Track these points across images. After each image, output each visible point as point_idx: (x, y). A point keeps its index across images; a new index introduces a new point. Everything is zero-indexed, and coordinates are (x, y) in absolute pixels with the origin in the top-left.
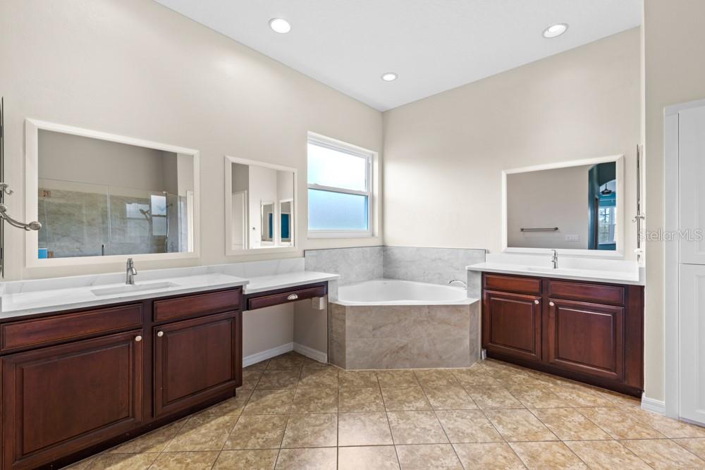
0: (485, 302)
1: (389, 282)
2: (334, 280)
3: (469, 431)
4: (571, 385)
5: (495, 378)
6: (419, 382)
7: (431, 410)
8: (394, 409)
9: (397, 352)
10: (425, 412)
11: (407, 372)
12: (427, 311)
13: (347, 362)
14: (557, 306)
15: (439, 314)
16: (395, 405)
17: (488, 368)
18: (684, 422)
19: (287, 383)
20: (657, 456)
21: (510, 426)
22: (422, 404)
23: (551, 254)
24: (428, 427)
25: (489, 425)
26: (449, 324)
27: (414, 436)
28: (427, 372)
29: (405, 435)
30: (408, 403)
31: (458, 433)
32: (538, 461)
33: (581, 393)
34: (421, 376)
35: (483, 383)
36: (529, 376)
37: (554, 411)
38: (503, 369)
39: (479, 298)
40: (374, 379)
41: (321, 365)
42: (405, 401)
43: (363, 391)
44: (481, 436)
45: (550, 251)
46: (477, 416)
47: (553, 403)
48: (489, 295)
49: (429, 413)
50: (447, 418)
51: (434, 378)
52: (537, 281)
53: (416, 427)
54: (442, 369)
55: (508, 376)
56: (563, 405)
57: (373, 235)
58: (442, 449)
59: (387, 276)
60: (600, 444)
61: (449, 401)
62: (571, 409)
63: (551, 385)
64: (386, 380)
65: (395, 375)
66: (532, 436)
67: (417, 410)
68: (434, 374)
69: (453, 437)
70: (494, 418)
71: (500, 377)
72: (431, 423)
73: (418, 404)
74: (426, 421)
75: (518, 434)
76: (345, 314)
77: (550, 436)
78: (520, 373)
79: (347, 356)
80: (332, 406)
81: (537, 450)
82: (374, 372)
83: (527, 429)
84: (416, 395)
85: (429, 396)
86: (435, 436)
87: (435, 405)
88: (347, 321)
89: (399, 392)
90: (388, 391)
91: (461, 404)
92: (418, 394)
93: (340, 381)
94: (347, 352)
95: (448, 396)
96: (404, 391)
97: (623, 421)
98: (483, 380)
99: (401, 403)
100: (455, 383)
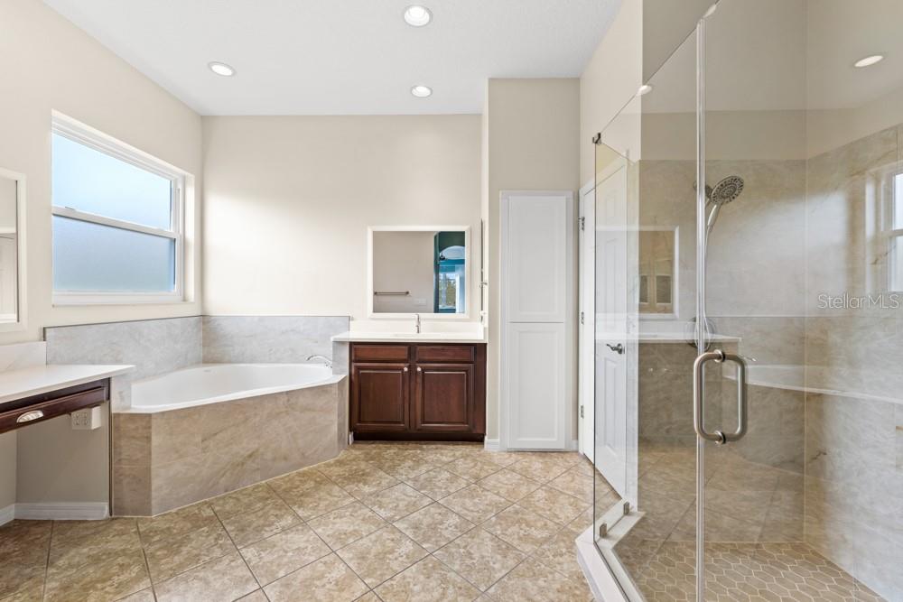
0: (353, 378)
1: (215, 369)
2: (122, 375)
3: (352, 528)
4: (434, 446)
5: (367, 461)
6: (278, 495)
7: (302, 523)
8: (250, 542)
9: (243, 464)
10: (294, 529)
11: (258, 487)
12: (285, 398)
13: (153, 502)
14: (423, 370)
15: (302, 401)
16: (251, 536)
17: (358, 453)
18: (510, 452)
19: (17, 581)
20: (500, 485)
21: (391, 506)
22: (288, 520)
23: (414, 319)
24: (302, 545)
25: (370, 513)
26: (314, 410)
27: (286, 564)
28: (287, 479)
29: (274, 568)
30: (269, 526)
31: (341, 538)
32: (422, 529)
33: (443, 451)
34: (280, 486)
35: (356, 470)
36: (399, 449)
37: (426, 476)
38: (373, 448)
39: (347, 374)
40: (208, 512)
41: (94, 524)
42: (264, 526)
43: (193, 536)
44: (364, 528)
45: (414, 315)
46: (356, 509)
47: (424, 468)
48: (358, 368)
49: (300, 528)
50: (324, 525)
51: (298, 483)
52: (406, 348)
53: (286, 552)
54: (305, 469)
55: (379, 454)
56: (431, 468)
57: (185, 300)
58: (325, 563)
59: (208, 360)
60: (464, 492)
61: (322, 505)
62: (438, 469)
63: (419, 451)
64: (228, 508)
65: (241, 497)
66: (413, 507)
67: (284, 530)
68: (297, 478)
69: (334, 544)
70: (374, 504)
71: (372, 459)
72: (305, 539)
73: (283, 523)
74: (298, 539)
75: (400, 510)
76: (150, 427)
77: (426, 501)
78: (389, 449)
79: (154, 494)
80: (138, 579)
81: (419, 519)
82: (206, 503)
83: (406, 503)
84: (278, 512)
85: (295, 508)
86: (313, 551)
87: (305, 515)
88: (154, 438)
89: (252, 517)
90: (235, 522)
91: (337, 502)
92: (280, 509)
93: (144, 537)
94: (153, 487)
95: (320, 499)
96: (260, 513)
97: (476, 465)
98: (355, 467)
99: (258, 530)
100: (323, 481)
